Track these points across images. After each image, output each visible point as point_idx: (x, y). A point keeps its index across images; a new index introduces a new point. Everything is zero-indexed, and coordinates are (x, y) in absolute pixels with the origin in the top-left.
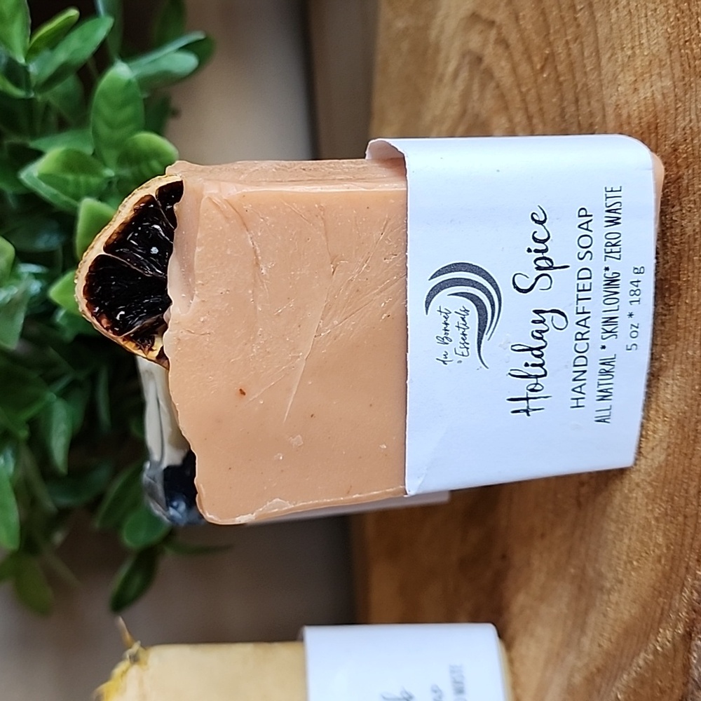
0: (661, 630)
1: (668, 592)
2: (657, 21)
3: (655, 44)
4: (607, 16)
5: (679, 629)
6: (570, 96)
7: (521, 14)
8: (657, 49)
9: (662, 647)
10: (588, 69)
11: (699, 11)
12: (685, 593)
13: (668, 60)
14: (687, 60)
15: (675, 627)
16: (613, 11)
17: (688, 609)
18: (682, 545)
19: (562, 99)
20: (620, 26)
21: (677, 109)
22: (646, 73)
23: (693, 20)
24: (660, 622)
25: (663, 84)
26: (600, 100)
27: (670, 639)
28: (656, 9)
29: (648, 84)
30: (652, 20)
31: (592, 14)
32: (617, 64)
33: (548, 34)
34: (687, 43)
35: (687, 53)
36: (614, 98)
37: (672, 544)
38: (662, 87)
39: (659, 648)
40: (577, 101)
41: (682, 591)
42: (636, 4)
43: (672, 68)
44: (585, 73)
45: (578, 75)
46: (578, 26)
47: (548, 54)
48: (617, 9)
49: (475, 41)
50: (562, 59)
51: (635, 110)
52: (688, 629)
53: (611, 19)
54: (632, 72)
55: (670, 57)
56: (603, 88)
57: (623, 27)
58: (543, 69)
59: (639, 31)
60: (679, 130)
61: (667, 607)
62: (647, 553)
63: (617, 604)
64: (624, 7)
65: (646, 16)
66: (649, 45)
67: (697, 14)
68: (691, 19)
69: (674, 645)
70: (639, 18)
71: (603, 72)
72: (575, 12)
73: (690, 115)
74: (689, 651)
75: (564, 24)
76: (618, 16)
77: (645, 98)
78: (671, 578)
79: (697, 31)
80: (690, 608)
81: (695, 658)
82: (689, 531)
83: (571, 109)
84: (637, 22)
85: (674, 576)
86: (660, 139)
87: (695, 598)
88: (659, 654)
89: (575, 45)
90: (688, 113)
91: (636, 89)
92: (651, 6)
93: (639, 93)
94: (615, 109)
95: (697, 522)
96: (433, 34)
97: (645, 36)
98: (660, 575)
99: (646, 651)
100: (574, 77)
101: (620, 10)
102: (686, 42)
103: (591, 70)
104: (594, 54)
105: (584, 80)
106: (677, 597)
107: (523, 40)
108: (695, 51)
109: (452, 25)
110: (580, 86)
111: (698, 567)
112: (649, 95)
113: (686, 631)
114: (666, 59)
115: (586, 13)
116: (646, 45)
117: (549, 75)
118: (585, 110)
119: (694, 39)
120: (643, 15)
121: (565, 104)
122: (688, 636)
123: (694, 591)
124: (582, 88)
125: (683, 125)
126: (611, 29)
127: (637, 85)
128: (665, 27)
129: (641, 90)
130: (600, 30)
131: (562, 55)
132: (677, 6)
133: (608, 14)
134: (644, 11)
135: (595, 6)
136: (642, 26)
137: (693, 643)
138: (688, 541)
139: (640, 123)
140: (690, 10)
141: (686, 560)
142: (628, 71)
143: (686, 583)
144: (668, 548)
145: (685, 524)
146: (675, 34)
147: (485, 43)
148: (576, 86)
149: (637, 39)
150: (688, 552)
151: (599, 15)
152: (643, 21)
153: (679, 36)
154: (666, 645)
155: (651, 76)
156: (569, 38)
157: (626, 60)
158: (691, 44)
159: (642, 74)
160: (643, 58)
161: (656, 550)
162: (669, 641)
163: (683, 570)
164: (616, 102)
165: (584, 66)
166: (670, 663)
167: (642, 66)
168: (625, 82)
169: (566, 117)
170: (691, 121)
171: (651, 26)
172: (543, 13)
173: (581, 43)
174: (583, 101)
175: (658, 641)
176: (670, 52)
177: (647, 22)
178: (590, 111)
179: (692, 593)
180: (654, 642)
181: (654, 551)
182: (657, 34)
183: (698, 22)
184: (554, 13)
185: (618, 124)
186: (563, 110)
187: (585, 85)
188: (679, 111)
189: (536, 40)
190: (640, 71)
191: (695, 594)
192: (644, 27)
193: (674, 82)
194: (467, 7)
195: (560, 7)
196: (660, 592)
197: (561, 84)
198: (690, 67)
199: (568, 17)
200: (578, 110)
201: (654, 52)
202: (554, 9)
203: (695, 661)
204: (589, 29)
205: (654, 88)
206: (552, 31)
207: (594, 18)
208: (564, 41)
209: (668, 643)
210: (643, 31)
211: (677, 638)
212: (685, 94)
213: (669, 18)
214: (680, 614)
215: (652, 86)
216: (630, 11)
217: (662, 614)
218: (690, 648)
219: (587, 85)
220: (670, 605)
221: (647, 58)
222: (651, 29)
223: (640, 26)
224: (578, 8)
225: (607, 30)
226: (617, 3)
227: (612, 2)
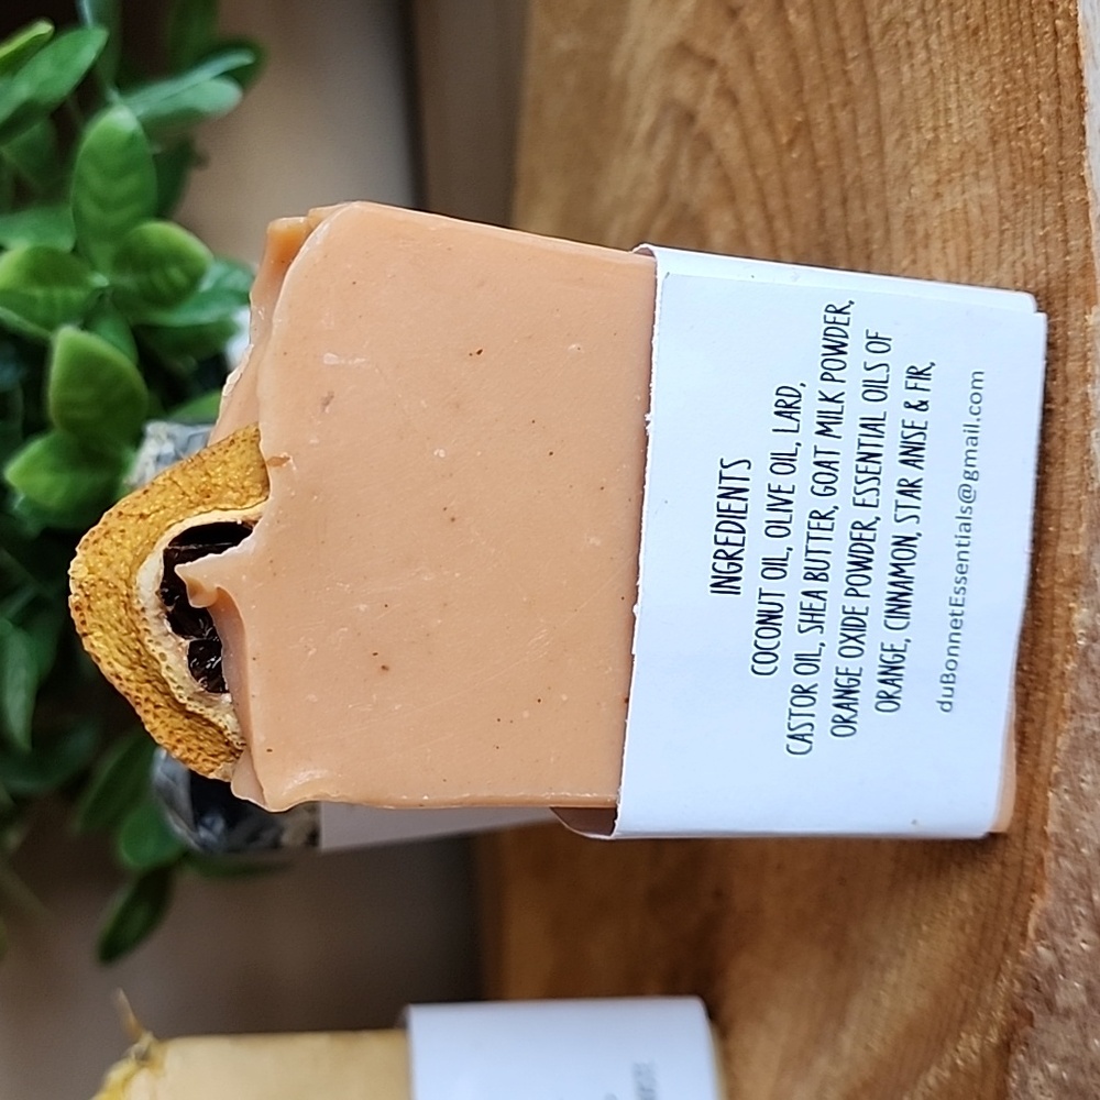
0: (963, 1035)
1: (974, 977)
2: (974, 92)
3: (971, 126)
4: (895, 74)
5: (990, 1035)
6: (833, 192)
7: (759, 54)
8: (973, 135)
9: (964, 1061)
10: (864, 154)
11: (1041, 83)
12: (1002, 981)
13: (991, 154)
14: (1019, 158)
15: (985, 1033)
16: (905, 68)
17: (1005, 1006)
18: (998, 907)
19: (821, 195)
20: (915, 93)
21: (1002, 232)
22: (955, 171)
23: (1031, 97)
24: (962, 1022)
25: (982, 192)
26: (882, 205)
27: (978, 1051)
28: (972, 74)
29: (958, 189)
30: (966, 90)
31: (872, 68)
32: (910, 152)
33: (800, 91)
34: (1021, 132)
35: (1020, 148)
36: (903, 205)
37: (981, 904)
38: (980, 196)
39: (959, 1062)
40: (844, 201)
41: (997, 978)
42: (941, 61)
43: (996, 166)
44: (859, 160)
45: (848, 161)
46: (849, 83)
47: (800, 123)
48: (912, 65)
49: (683, 88)
50: (822, 133)
51: (936, 227)
52: (1005, 1037)
53: (901, 80)
54: (932, 167)
55: (994, 150)
56: (888, 187)
57: (920, 94)
58: (791, 143)
59: (946, 104)
60: (1005, 265)
61: (972, 1000)
62: (942, 913)
63: (895, 986)
64: (923, 64)
65: (957, 82)
66: (961, 127)
67: (1037, 87)
68: (1027, 94)
69: (983, 1059)
70: (945, 84)
71: (888, 161)
72: (844, 61)
73: (1022, 244)
74: (1006, 1070)
75: (826, 78)
76: (912, 77)
77: (953, 210)
78: (980, 955)
79: (1036, 115)
80: (1009, 1005)
81: (1014, 1079)
82: (1010, 887)
83: (835, 213)
84: (942, 90)
85: (984, 953)
86: (974, 277)
87: (1017, 991)
88: (959, 1071)
89: (844, 113)
90: (1019, 241)
91: (938, 195)
92: (965, 66)
93: (942, 201)
94: (906, 222)
95: (1022, 874)
96: (617, 66)
97: (954, 111)
98: (963, 949)
99: (939, 1065)
100: (840, 164)
101: (916, 67)
102: (1020, 129)
103: (869, 155)
104: (873, 132)
105: (857, 169)
106: (990, 987)
107: (762, 95)
108: (1033, 145)
109: (646, 56)
110: (849, 179)
111: (1021, 944)
112: (959, 205)
113: (1002, 1040)
114: (987, 153)
115: (863, 65)
116: (955, 127)
117: (801, 156)
118: (857, 217)
119: (1031, 126)
120: (952, 80)
121: (826, 204)
122: (1006, 1048)
123: (1016, 982)
124: (854, 182)
125: (1011, 259)
126: (901, 95)
127: (941, 189)
128: (987, 101)
129: (947, 198)
130: (883, 94)
131: (822, 127)
132: (1005, 71)
133: (898, 71)
134: (953, 74)
135: (877, 56)
136: (950, 97)
137: (1012, 1057)
138: (1007, 902)
139: (944, 248)
140: (1026, 80)
141: (1004, 930)
142: (927, 164)
143: (1003, 966)
144: (976, 910)
145: (1004, 876)
146: (1002, 116)
147: (700, 92)
148: (843, 177)
149: (942, 115)
150: (1007, 919)
151: (882, 71)
152: (952, 88)
153: (1008, 118)
154: (971, 1058)
155: (963, 176)
156: (834, 100)
157: (924, 147)
158: (1026, 133)
159: (950, 171)
160: (950, 146)
161: (958, 912)
162: (975, 1053)
163: (998, 948)
164: (906, 212)
165: (857, 148)
166: (976, 1085)
167: (949, 160)
168: (923, 181)
169: (828, 224)
170: (1024, 254)
171: (964, 99)
172: (794, 56)
173: (854, 112)
174: (855, 204)
175: (957, 1050)
176: (994, 143)
177: (958, 90)
178: (866, 220)
179: (1012, 982)
180: (952, 1051)
181: (953, 911)
182: (974, 112)
183: (1039, 102)
184: (812, 59)
185: (910, 246)
186: (822, 212)
187: (858, 178)
188: (1005, 236)
189: (781, 97)
190: (945, 166)
191: (1017, 985)
192: (954, 99)
193: (998, 190)
194: (671, 31)
195: (820, 49)
196: (962, 975)
197: (820, 172)
198: (1024, 168)
199: (833, 66)
200: (845, 215)
201: (968, 139)
202: (811, 53)
203: (1014, 1085)
204: (866, 91)
205: (967, 196)
206: (806, 87)
207: (875, 75)
208: (825, 106)
209: (973, 1056)
210: (953, 106)
211: (988, 1049)
212: (1017, 211)
213: (992, 90)
214: (993, 1013)
215: (963, 192)
216: (931, 71)
217: (965, 1010)
218: (1007, 1065)
219: (861, 179)
220: (978, 998)
221: (957, 148)
222: (964, 104)
223: (948, 96)
224: (850, 55)
225: (895, 96)
226: (911, 56)
227: (904, 52)
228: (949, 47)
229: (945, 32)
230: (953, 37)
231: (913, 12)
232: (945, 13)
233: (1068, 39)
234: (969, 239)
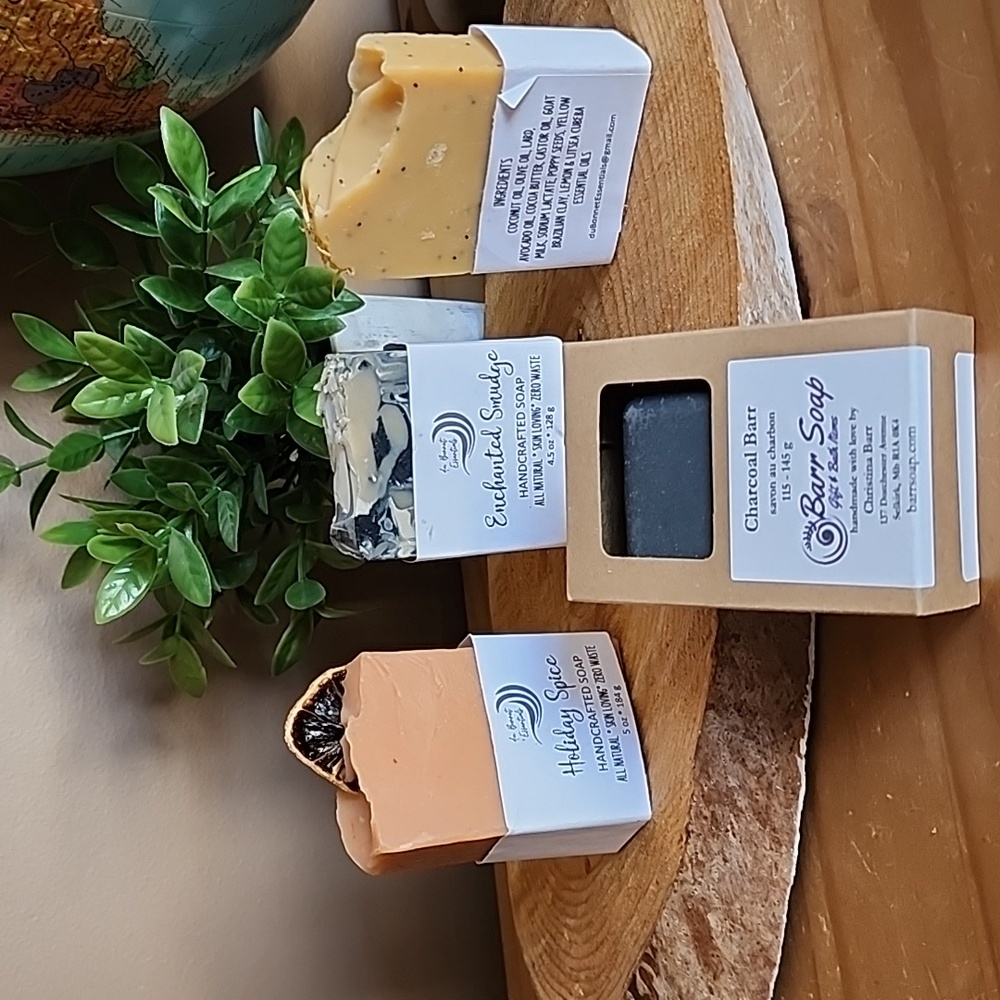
2: (694, 194)
3: (694, 209)
6: (642, 240)
8: (694, 213)
13: (701, 221)
16: (668, 184)
19: (637, 241)
20: (672, 195)
22: (689, 229)
25: (699, 237)
26: (662, 246)
28: (693, 186)
29: (690, 237)
30: (692, 194)
31: (655, 183)
32: (671, 221)
44: (652, 225)
53: (667, 189)
54: (680, 227)
55: (703, 219)
56: (663, 237)
57: (674, 195)
59: (684, 199)
64: (675, 182)
65: (688, 190)
66: (690, 210)
70: (683, 191)
71: (663, 225)
75: (637, 187)
76: (671, 187)
77: (689, 246)
84: (682, 193)
91: (683, 240)
92: (691, 184)
97: (687, 203)
100: (644, 227)
101: (672, 183)
103: (655, 223)
104: (657, 212)
121: (640, 245)
126: (667, 196)
127: (683, 237)
128: (699, 199)
129: (686, 241)
130: (660, 195)
133: (665, 185)
134: (686, 186)
135: (657, 178)
136: (685, 196)
142: (678, 226)
146: (705, 204)
148: (646, 233)
149: (683, 204)
151: (659, 185)
152: (686, 193)
153: (707, 206)
157: (677, 218)
173: (649, 203)
174: (651, 245)
176: (702, 216)
182: (695, 203)
186: (638, 249)
187: (652, 233)
190: (685, 227)
192: (687, 197)
193: (705, 236)
197: (637, 230)
198: (713, 226)
200: (647, 250)
201: (693, 215)
204: (653, 194)
205: (693, 239)
207: (657, 187)
210: (687, 200)
225: (665, 196)
226: (670, 178)
227: (668, 176)
228: (684, 175)
229: (683, 167)
230: (686, 170)
231: (671, 158)
232: (683, 160)
233: (726, 172)
234: (695, 259)
